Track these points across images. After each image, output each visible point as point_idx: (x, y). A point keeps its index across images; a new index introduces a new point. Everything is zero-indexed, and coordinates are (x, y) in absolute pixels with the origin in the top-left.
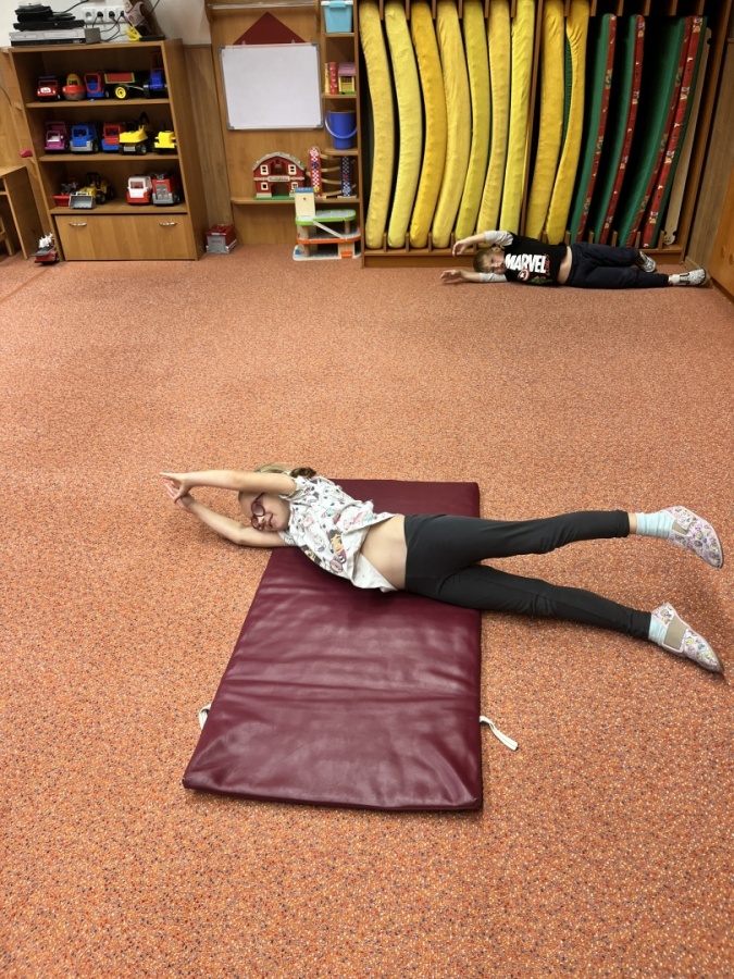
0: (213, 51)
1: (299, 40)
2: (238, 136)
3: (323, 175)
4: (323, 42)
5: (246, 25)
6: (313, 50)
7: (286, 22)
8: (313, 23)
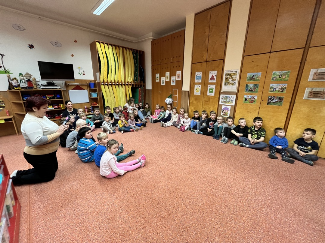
0: (67, 91)
1: (84, 89)
3: (88, 110)
4: (89, 90)
5: (74, 87)
6: (87, 91)
7: (81, 87)
8: (86, 87)
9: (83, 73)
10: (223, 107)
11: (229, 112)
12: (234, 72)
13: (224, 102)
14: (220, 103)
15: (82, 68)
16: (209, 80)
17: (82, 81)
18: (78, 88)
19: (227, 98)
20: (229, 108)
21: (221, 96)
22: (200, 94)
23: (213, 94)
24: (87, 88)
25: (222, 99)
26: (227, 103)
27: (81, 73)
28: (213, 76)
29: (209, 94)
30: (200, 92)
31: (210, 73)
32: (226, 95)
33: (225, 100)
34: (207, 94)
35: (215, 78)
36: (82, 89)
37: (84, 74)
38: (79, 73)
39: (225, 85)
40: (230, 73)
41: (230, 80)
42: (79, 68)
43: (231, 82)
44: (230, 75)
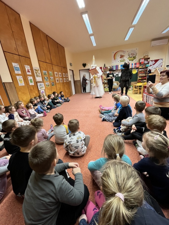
10: (41, 91)
11: (44, 93)
12: (38, 69)
13: (40, 88)
14: (39, 89)
16: (27, 72)
19: (41, 85)
20: (43, 91)
21: (38, 84)
22: (24, 85)
23: (33, 84)
25: (39, 86)
26: (42, 88)
28: (28, 69)
29: (31, 84)
30: (23, 82)
31: (25, 67)
32: (40, 84)
33: (41, 87)
34: (29, 84)
35: (30, 71)
39: (37, 77)
40: (36, 69)
41: (38, 74)
43: (38, 75)
44: (37, 71)
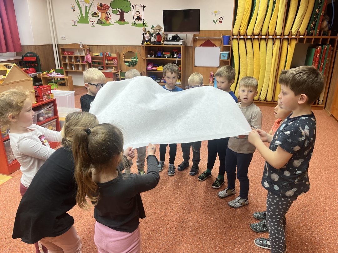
0: (193, 48)
1: (216, 46)
2: (196, 68)
4: (222, 47)
5: (203, 42)
6: (219, 49)
7: (213, 42)
8: (220, 42)
9: (219, 20)
15: (220, 12)
17: (215, 32)
18: (208, 43)
24: (221, 44)
27: (217, 20)
36: (213, 45)
37: (220, 22)
38: (214, 21)
42: (216, 12)
